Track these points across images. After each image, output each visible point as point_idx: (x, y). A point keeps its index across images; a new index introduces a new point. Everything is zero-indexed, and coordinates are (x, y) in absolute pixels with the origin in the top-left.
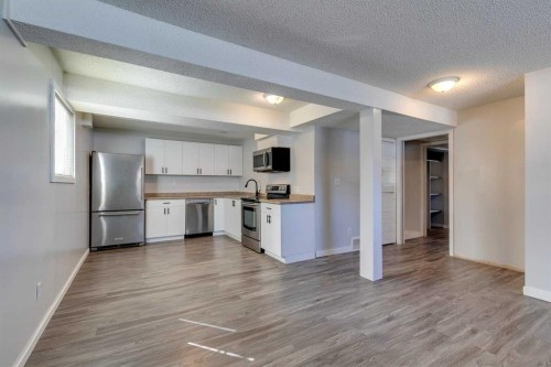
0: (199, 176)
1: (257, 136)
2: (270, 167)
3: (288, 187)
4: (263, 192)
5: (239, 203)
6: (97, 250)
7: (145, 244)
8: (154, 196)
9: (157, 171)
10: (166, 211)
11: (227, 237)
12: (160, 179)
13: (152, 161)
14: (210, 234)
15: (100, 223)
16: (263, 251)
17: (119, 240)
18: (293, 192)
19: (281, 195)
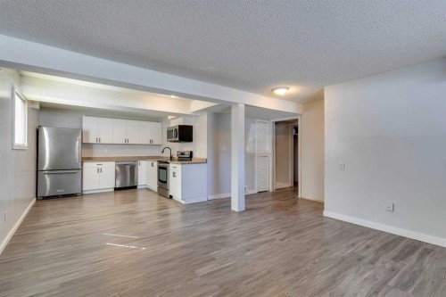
0: (127, 145)
1: (170, 117)
2: (177, 139)
3: (191, 153)
4: (175, 156)
5: (156, 164)
6: (42, 199)
7: (82, 195)
8: (89, 159)
9: (92, 140)
10: (99, 171)
11: (148, 189)
12: (94, 146)
13: (88, 133)
14: (135, 187)
15: (45, 180)
16: (171, 197)
17: (61, 191)
18: (195, 156)
19: (187, 158)
